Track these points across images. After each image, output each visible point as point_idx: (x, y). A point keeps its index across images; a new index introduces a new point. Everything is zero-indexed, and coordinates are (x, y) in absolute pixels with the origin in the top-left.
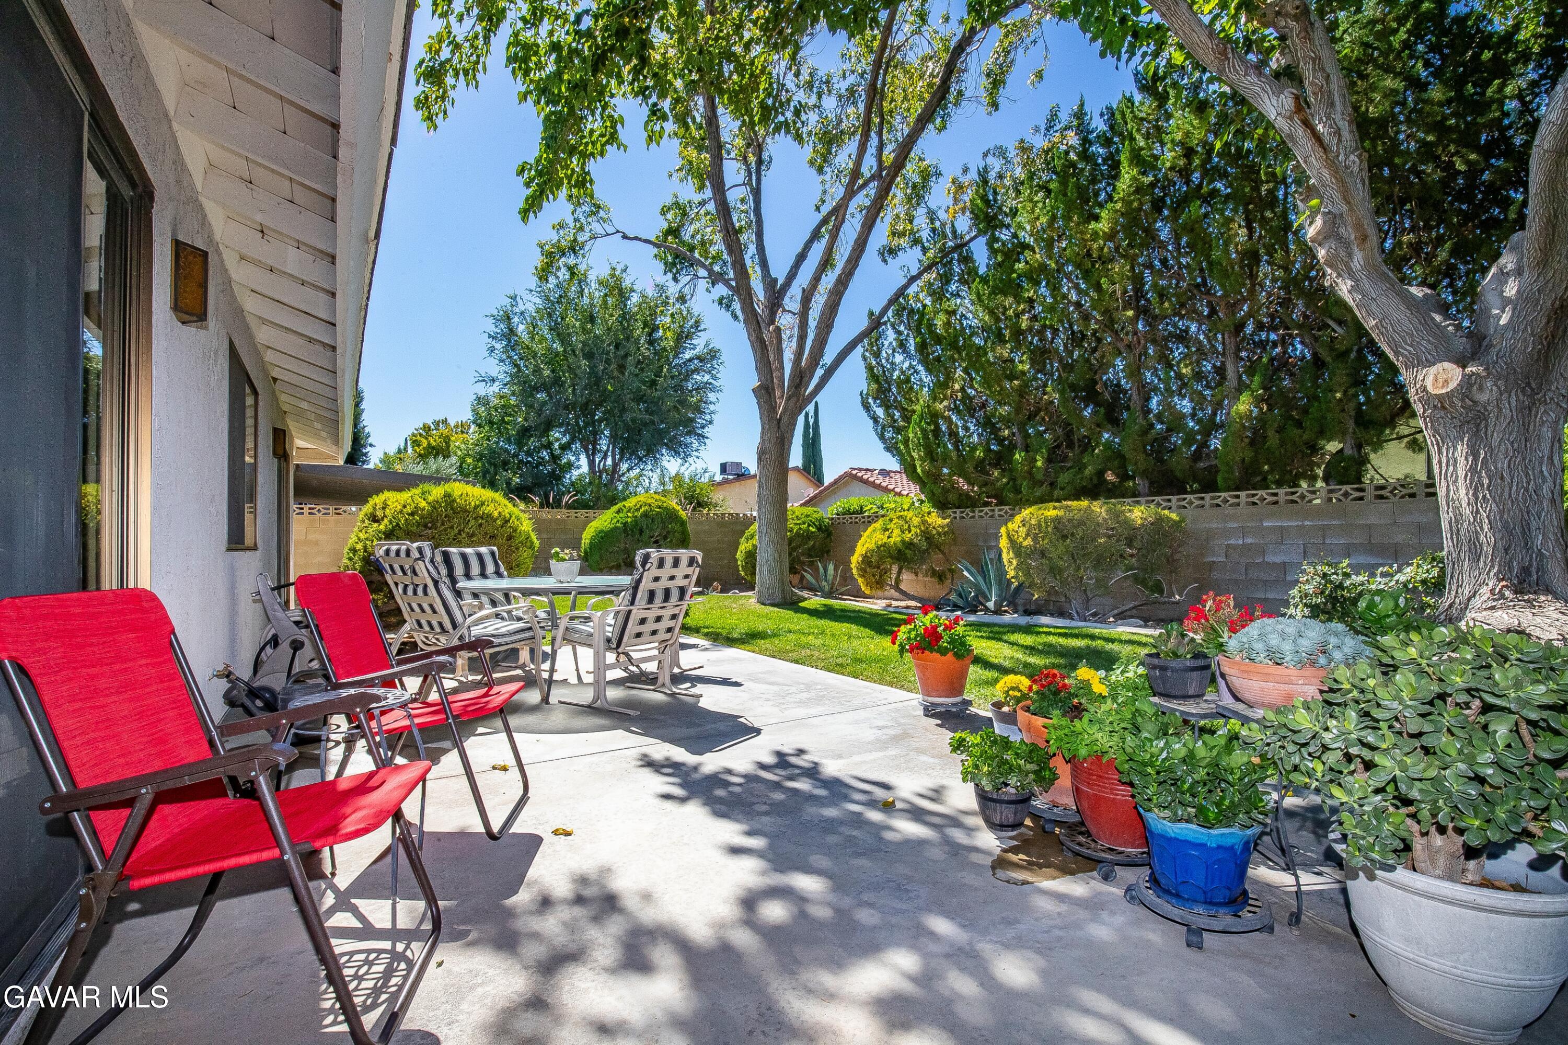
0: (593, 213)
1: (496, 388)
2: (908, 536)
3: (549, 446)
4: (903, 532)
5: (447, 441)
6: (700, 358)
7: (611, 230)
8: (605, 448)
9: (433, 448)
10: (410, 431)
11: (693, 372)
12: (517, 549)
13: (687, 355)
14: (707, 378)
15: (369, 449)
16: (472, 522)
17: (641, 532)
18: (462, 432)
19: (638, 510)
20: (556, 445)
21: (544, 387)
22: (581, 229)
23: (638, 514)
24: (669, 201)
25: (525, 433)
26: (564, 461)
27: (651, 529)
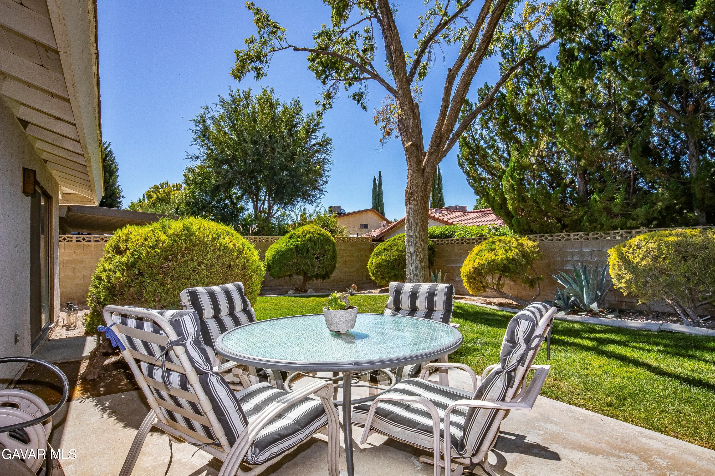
0: (274, 33)
1: (198, 163)
2: (511, 255)
3: (230, 197)
4: (506, 251)
5: (169, 195)
6: (320, 144)
7: (285, 45)
8: (263, 198)
9: (160, 199)
10: (147, 189)
11: (316, 152)
12: (251, 277)
13: (312, 143)
14: (324, 156)
15: (121, 199)
16: (211, 254)
17: (308, 251)
18: (177, 190)
19: (305, 236)
20: (234, 197)
21: (226, 162)
22: (265, 43)
23: (305, 239)
24: (320, 30)
25: (216, 189)
26: (239, 206)
27: (314, 249)
